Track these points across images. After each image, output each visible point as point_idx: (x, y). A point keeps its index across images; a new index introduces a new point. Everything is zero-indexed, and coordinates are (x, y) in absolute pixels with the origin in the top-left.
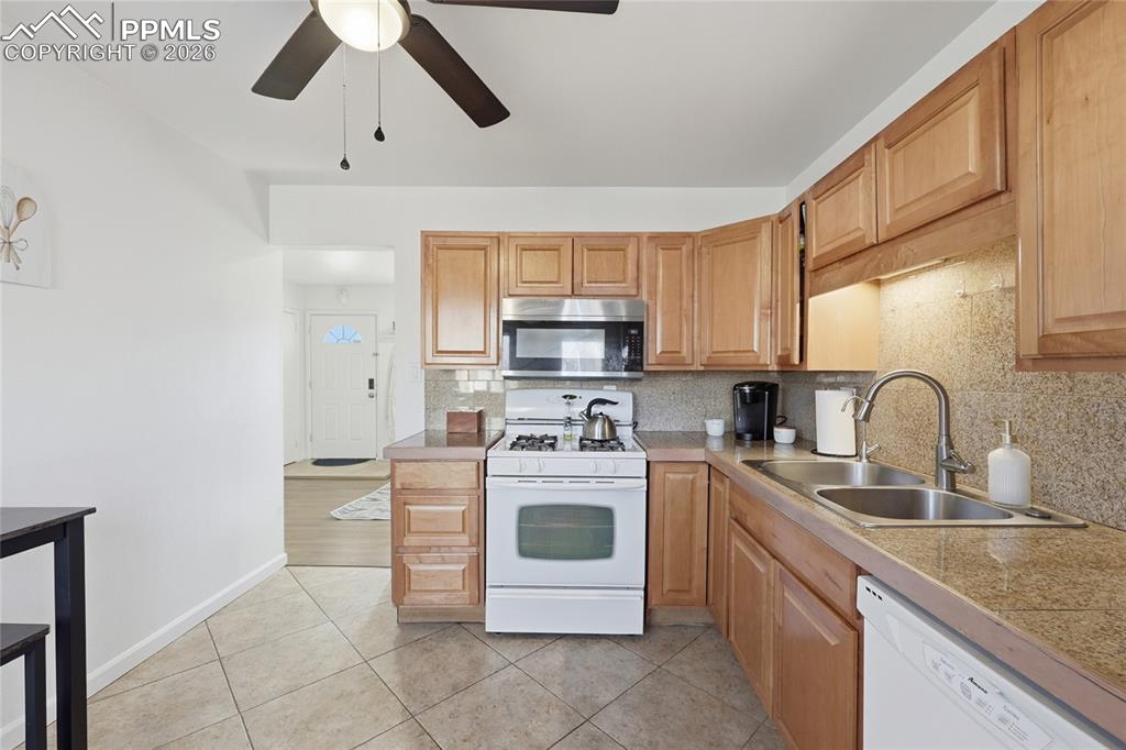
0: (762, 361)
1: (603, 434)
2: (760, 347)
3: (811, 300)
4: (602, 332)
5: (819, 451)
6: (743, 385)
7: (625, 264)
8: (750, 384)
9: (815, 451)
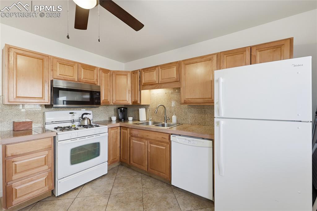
0: (129, 102)
1: (88, 123)
2: (128, 99)
3: (142, 91)
4: (89, 94)
5: (140, 120)
6: (122, 108)
7: (94, 75)
8: (123, 108)
9: (139, 121)
